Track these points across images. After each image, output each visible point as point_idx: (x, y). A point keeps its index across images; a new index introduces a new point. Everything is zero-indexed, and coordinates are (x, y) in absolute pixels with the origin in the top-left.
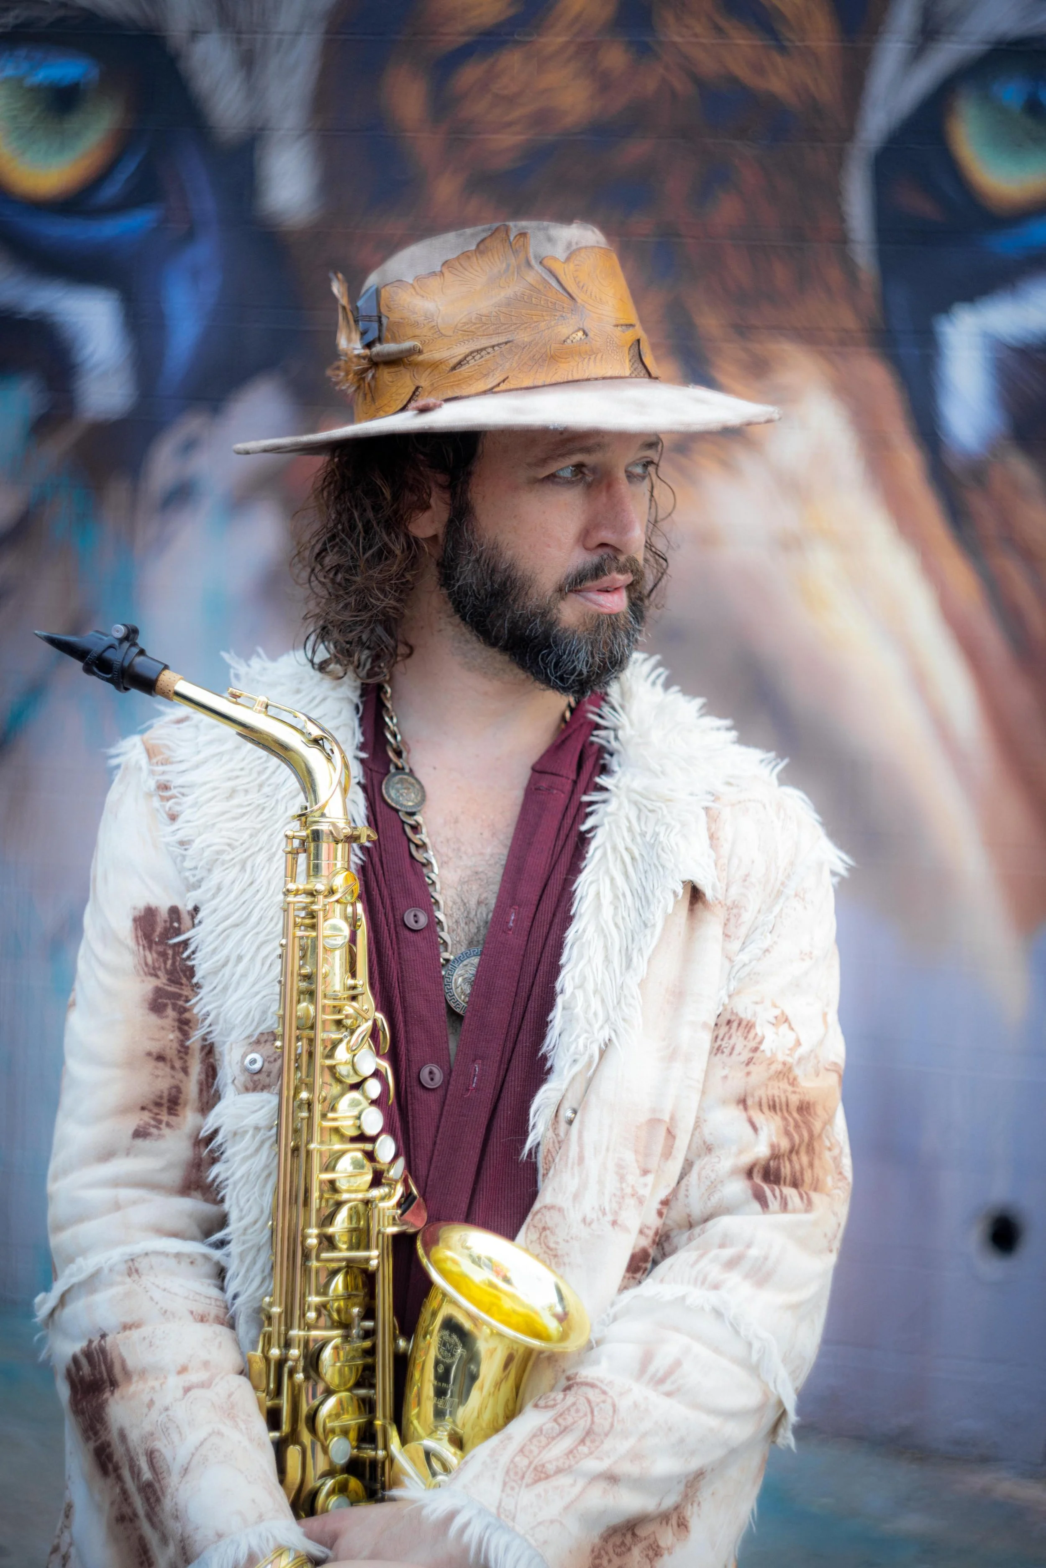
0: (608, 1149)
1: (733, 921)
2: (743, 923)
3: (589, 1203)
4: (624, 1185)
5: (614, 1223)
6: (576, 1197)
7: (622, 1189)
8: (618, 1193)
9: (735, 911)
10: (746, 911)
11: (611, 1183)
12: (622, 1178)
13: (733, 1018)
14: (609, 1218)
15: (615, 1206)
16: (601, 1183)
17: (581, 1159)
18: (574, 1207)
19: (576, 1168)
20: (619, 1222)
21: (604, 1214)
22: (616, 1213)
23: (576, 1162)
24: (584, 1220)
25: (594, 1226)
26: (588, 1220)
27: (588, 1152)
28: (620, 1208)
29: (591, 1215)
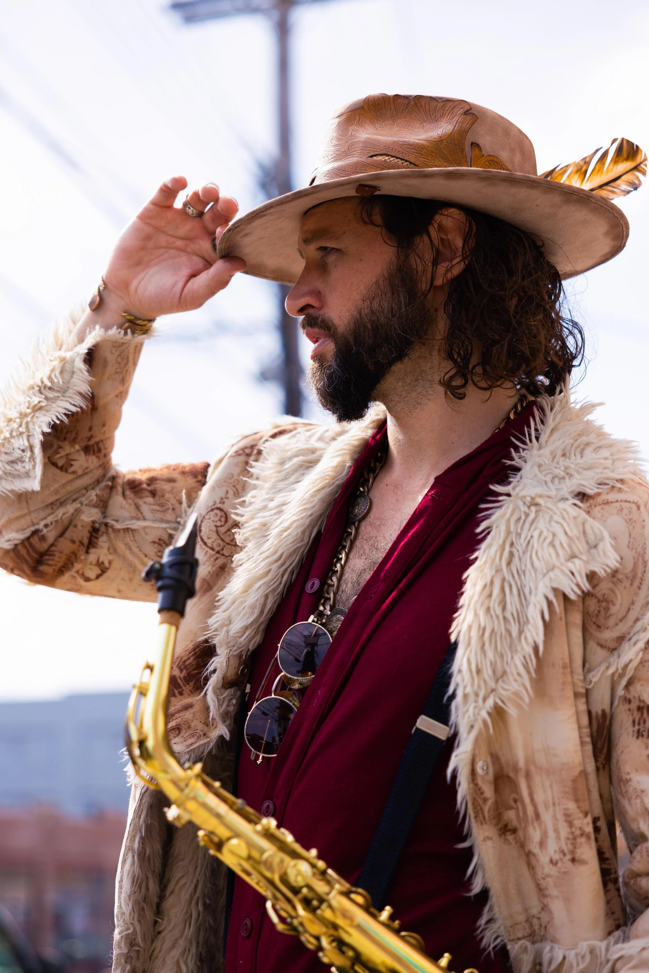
0: (554, 804)
1: (602, 613)
2: (611, 615)
3: (552, 847)
4: (573, 829)
5: (573, 860)
6: (542, 844)
7: (572, 833)
8: (571, 837)
9: (604, 604)
10: (614, 605)
11: (564, 831)
12: (571, 824)
13: (642, 705)
14: (569, 857)
15: (570, 847)
16: (556, 831)
17: (537, 816)
18: (542, 852)
19: (536, 824)
20: (577, 858)
21: (564, 854)
22: (573, 852)
23: (534, 818)
24: (551, 861)
25: (559, 865)
26: (554, 861)
27: (541, 809)
28: (575, 848)
29: (556, 857)
